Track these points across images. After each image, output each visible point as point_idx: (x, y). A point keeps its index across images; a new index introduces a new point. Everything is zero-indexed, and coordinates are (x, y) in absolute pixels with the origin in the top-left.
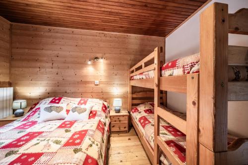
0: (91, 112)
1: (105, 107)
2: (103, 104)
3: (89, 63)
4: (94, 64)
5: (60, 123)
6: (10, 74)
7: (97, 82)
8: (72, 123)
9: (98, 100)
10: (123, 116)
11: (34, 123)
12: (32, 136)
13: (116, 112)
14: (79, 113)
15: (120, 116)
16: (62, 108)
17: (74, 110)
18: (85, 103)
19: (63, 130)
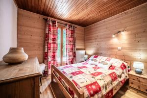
0: (111, 66)
1: (125, 66)
2: (123, 64)
3: (114, 36)
4: (117, 36)
5: (94, 66)
6: (84, 46)
7: (120, 48)
8: (99, 68)
9: (119, 60)
10: (144, 78)
11: (87, 64)
12: (85, 67)
13: (136, 73)
14: (104, 64)
15: (140, 77)
16: (97, 61)
17: (102, 62)
18: (109, 60)
19: (94, 69)
